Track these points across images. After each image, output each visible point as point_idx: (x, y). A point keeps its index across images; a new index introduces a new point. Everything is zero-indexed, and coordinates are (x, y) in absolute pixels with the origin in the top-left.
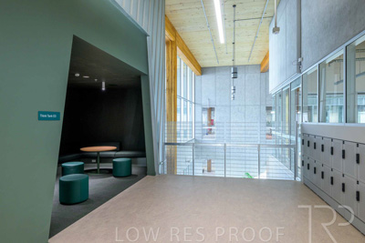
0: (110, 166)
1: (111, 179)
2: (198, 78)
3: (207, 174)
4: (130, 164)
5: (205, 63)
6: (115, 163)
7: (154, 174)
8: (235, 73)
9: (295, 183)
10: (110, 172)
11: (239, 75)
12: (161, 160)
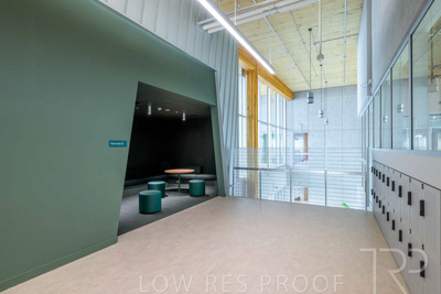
0: (187, 187)
1: (188, 197)
2: (290, 103)
3: (302, 202)
4: (203, 185)
5: (295, 87)
6: (191, 184)
7: (224, 196)
8: (311, 98)
9: (367, 212)
10: (186, 192)
11: (315, 100)
12: (231, 183)
